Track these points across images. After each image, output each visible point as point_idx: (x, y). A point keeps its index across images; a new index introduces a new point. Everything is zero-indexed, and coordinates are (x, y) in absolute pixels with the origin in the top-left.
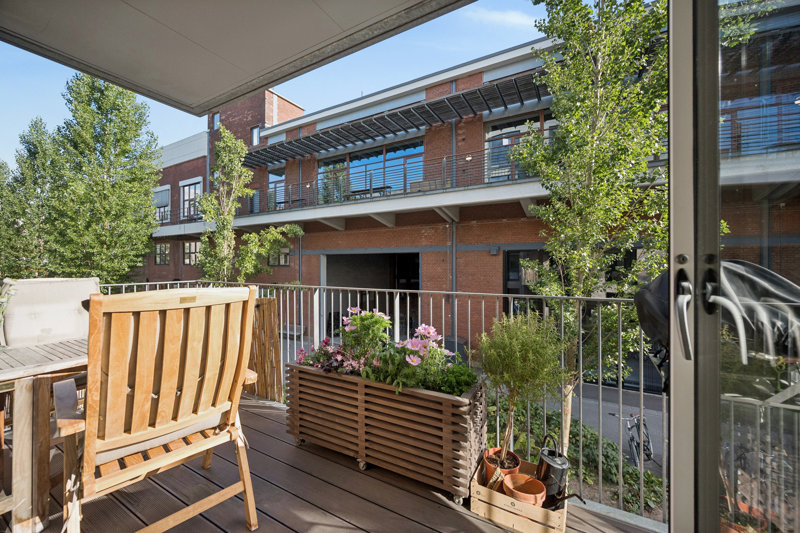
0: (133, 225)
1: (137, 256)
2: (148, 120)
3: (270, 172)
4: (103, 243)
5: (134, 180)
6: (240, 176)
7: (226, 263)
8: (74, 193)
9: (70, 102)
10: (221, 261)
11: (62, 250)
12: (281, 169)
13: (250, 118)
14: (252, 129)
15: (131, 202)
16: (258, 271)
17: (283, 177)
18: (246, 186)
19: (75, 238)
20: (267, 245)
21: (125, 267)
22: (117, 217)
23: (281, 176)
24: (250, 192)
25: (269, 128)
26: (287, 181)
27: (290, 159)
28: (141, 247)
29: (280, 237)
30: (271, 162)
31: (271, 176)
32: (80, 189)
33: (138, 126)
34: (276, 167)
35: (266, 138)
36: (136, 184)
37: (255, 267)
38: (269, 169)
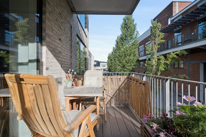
0: (133, 57)
1: (134, 65)
2: (136, 28)
3: (175, 33)
4: (127, 62)
5: (133, 45)
6: (159, 36)
7: (154, 67)
8: (122, 51)
9: (121, 29)
10: (152, 66)
11: (120, 64)
12: (180, 30)
13: (167, 15)
14: (168, 19)
15: (132, 51)
16: (166, 70)
17: (181, 33)
18: (162, 39)
19: (122, 61)
20: (170, 60)
21: (131, 68)
22: (130, 55)
23: (180, 33)
24: (163, 41)
25: (174, 16)
26: (182, 34)
27: (184, 25)
28: (135, 63)
29: (175, 56)
30: (175, 28)
31: (175, 34)
32: (123, 50)
33: (134, 30)
34: (177, 30)
35: (173, 20)
36: (134, 46)
37: (165, 68)
38: (174, 31)
